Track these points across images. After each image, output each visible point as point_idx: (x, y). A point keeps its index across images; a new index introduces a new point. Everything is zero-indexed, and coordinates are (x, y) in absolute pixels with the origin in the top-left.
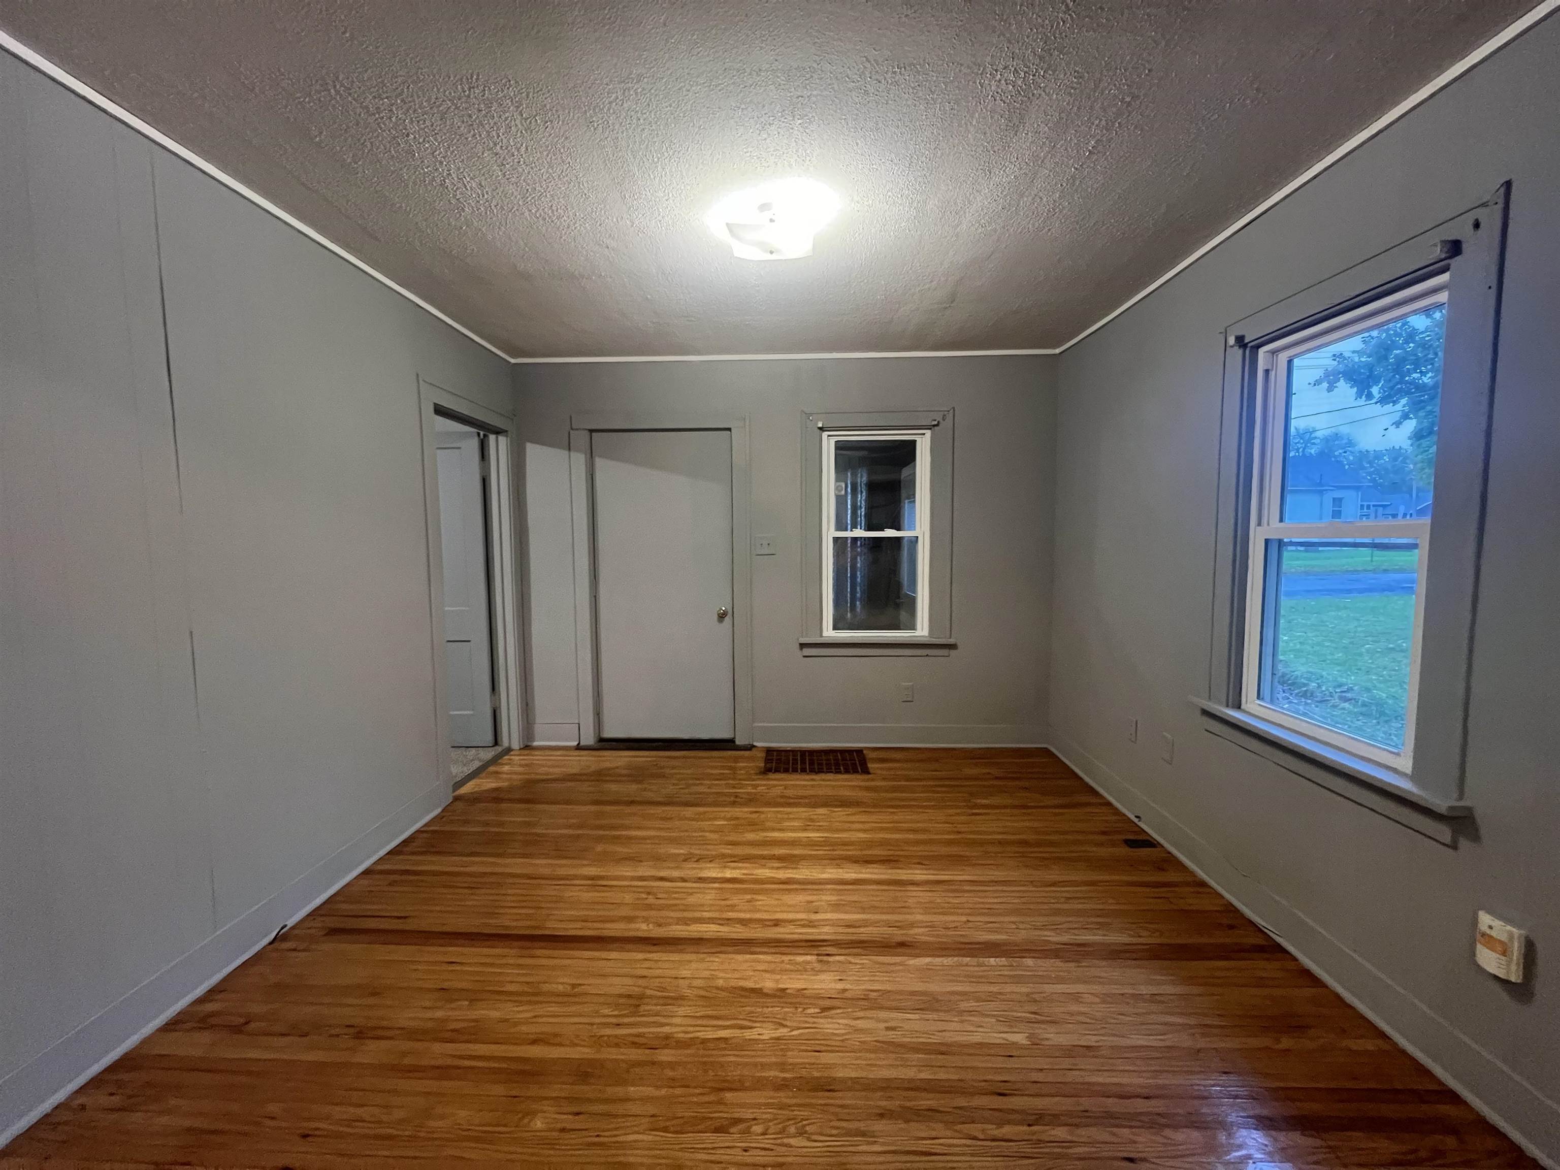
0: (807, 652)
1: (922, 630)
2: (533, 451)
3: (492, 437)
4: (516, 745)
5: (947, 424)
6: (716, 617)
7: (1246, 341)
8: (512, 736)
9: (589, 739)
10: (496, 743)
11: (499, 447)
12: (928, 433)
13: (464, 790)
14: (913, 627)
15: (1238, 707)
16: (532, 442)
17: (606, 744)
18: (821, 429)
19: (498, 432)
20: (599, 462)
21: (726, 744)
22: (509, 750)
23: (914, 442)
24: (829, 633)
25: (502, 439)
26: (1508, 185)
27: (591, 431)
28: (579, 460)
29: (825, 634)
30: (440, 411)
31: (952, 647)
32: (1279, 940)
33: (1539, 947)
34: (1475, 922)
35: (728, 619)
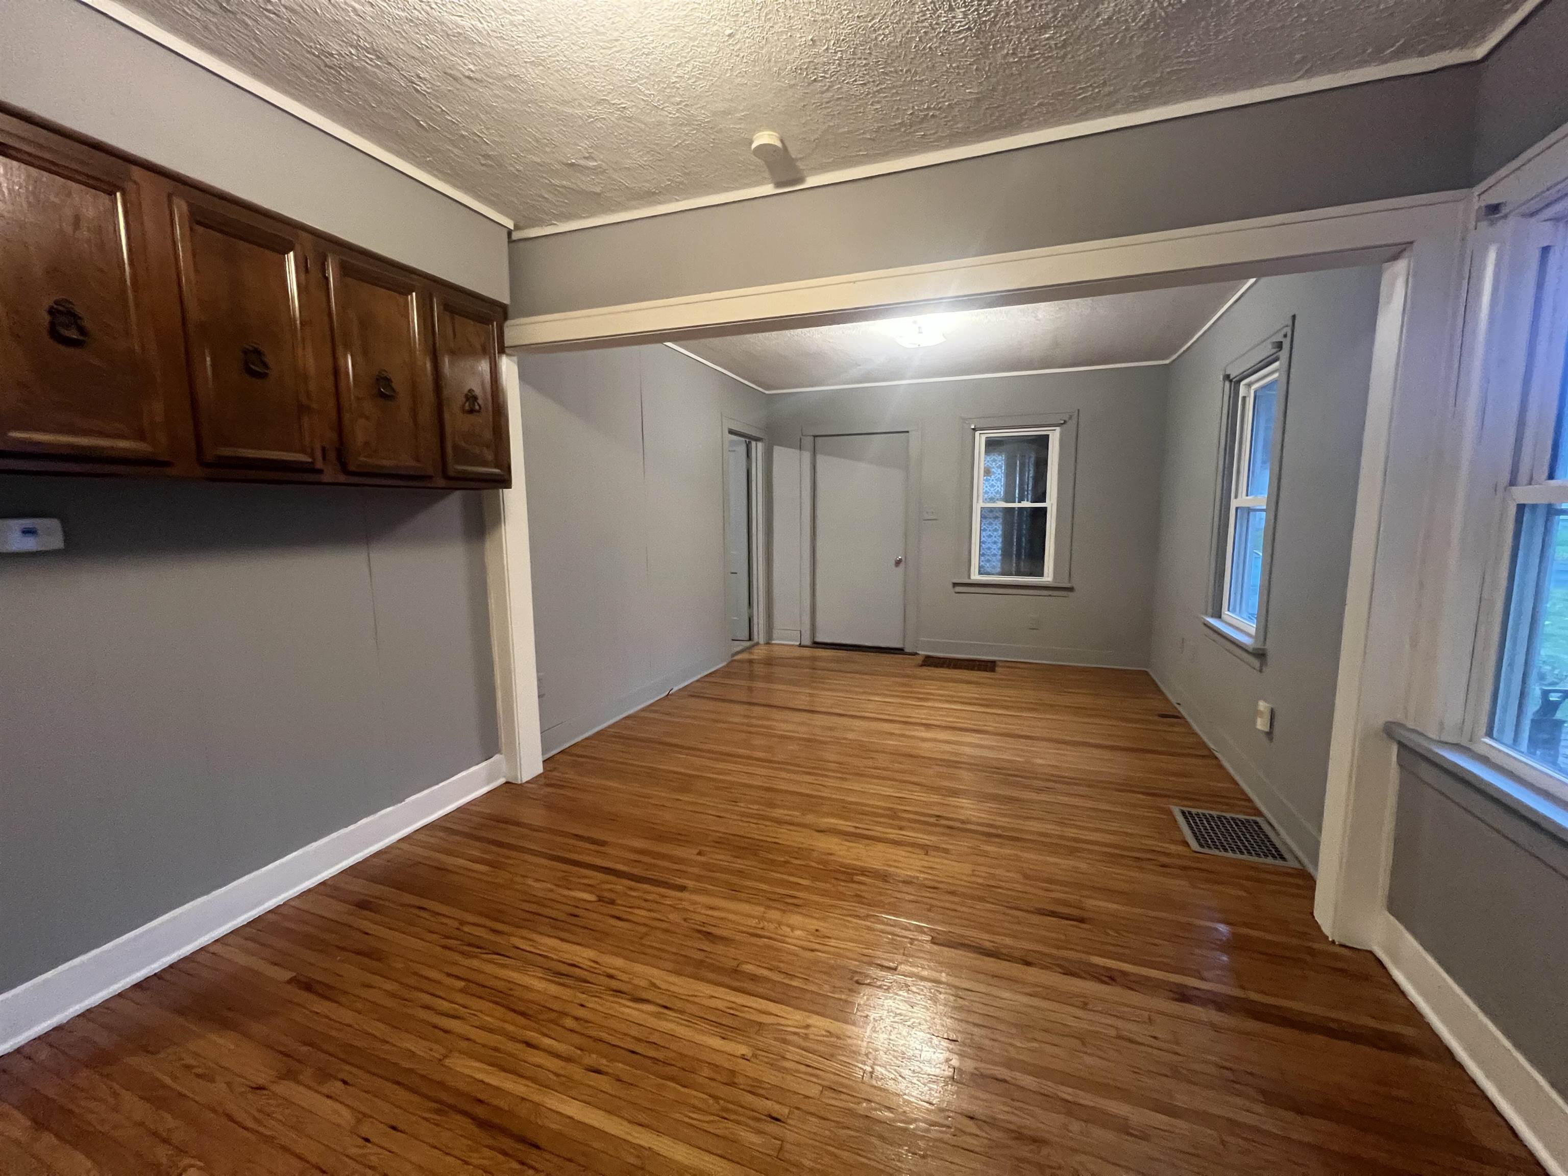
0: (958, 589)
1: (1048, 577)
2: (778, 450)
3: (753, 443)
4: (762, 641)
5: (1072, 424)
6: (893, 562)
7: (1231, 377)
8: (760, 636)
9: (807, 641)
10: (750, 639)
11: (758, 449)
12: (1058, 429)
13: (736, 658)
14: (1042, 575)
15: (1218, 615)
16: (778, 445)
17: (817, 645)
18: (974, 430)
19: (757, 439)
20: (819, 457)
21: (899, 651)
22: (758, 644)
23: (1048, 436)
24: (975, 577)
25: (760, 445)
26: (1294, 317)
27: (815, 436)
28: (807, 456)
29: (973, 577)
30: (731, 432)
31: (1071, 589)
32: (1216, 754)
33: (1277, 714)
34: (1256, 705)
35: (902, 565)
